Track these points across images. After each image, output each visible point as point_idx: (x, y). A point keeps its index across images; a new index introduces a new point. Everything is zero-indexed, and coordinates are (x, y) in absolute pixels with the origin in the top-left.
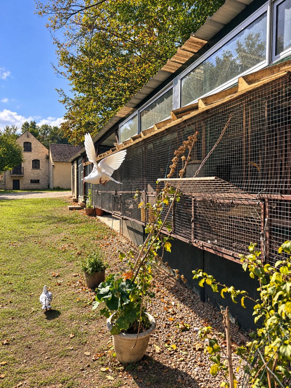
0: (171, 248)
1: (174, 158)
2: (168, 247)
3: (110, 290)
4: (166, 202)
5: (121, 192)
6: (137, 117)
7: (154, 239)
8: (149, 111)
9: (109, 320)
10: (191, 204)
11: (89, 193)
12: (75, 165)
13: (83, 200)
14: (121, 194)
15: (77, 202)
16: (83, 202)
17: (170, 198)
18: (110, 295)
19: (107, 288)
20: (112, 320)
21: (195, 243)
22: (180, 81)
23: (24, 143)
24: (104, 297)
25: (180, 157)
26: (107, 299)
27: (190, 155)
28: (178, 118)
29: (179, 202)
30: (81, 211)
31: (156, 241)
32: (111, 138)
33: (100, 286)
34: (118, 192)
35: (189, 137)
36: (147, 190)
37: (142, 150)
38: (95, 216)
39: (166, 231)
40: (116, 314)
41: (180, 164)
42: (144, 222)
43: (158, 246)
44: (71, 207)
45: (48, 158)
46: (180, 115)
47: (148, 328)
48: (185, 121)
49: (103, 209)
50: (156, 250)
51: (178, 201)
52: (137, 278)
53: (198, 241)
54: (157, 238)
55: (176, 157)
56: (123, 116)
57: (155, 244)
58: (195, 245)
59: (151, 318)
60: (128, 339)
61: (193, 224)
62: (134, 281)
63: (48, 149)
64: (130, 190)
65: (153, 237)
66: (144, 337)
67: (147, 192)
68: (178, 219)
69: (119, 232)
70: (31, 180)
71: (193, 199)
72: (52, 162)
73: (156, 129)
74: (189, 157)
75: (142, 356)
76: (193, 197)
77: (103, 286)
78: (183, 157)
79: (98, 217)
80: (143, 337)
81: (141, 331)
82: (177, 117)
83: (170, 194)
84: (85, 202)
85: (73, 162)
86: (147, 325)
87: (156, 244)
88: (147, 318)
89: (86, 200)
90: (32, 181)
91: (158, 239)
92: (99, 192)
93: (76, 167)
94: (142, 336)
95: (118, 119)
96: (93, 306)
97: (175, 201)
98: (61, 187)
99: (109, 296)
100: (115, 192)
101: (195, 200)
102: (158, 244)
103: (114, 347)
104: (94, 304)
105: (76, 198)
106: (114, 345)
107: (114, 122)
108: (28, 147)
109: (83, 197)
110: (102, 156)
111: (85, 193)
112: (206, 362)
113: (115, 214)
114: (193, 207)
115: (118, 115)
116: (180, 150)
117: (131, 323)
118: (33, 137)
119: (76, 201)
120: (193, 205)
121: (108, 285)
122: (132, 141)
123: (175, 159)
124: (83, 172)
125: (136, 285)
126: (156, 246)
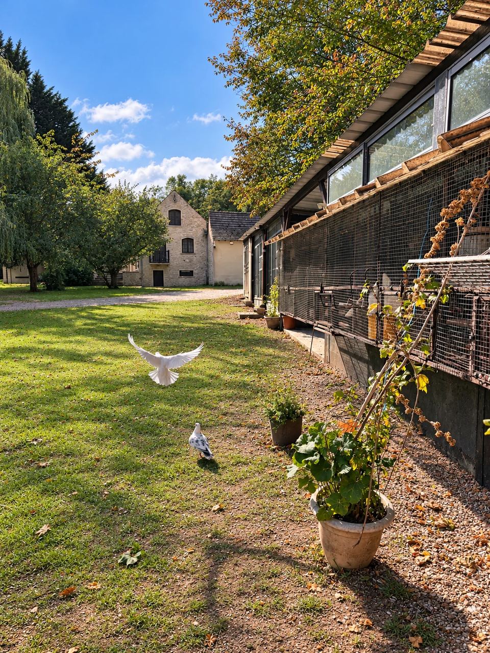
0: (427, 385)
1: (440, 223)
2: (423, 383)
3: (315, 448)
4: (421, 303)
5: (332, 288)
6: (362, 156)
7: (396, 368)
8: (385, 143)
9: (314, 497)
10: (471, 307)
11: (272, 292)
12: (250, 245)
13: (261, 303)
14: (330, 292)
15: (253, 306)
16: (262, 306)
17: (428, 297)
18: (316, 455)
19: (311, 445)
20: (318, 497)
21: (477, 377)
22: (449, 80)
23: (169, 211)
24: (307, 459)
25: (453, 220)
26: (312, 462)
27: (473, 216)
28: (453, 148)
29: (446, 304)
30: (259, 321)
31: (401, 372)
32: (314, 197)
33: (299, 440)
34: (325, 288)
35: (473, 182)
36: (381, 283)
37: (375, 212)
38: (282, 330)
39: (417, 356)
40: (325, 488)
41: (451, 235)
42: (373, 340)
43: (403, 380)
44: (243, 313)
45: (206, 234)
46: (457, 140)
47: (380, 518)
48: (465, 152)
49: (297, 318)
50: (400, 388)
51: (444, 301)
52: (363, 432)
53: (483, 375)
54: (402, 367)
55: (444, 221)
56: (335, 155)
57: (397, 378)
58: (475, 381)
59: (386, 501)
60: (347, 530)
61: (473, 344)
62: (358, 436)
63: (207, 219)
64: (349, 284)
65: (394, 365)
66: (374, 530)
67: (382, 287)
68: (443, 335)
69: (323, 356)
70: (180, 271)
71: (476, 298)
72: (212, 241)
73: (406, 170)
74: (470, 219)
75: (370, 561)
76: (476, 295)
77: (305, 442)
78: (459, 221)
79: (287, 331)
80: (372, 530)
81: (369, 521)
82: (452, 144)
83: (428, 290)
84: (264, 306)
85: (245, 242)
86: (379, 513)
87: (400, 378)
88: (379, 500)
89: (266, 303)
90: (182, 274)
91: (404, 368)
92: (291, 288)
93: (250, 249)
94: (370, 528)
95: (325, 162)
96: (288, 471)
97: (439, 302)
98: (226, 283)
99: (314, 457)
100: (319, 288)
101: (479, 301)
102: (404, 377)
103: (320, 540)
104: (289, 470)
105: (249, 300)
106: (320, 536)
107: (319, 167)
108: (175, 218)
109: (261, 299)
110: (298, 226)
111: (266, 291)
112: (486, 586)
113: (319, 326)
114: (474, 314)
115: (326, 154)
116: (453, 208)
117: (351, 504)
118: (182, 200)
119: (250, 305)
120: (475, 308)
121: (313, 440)
122: (357, 195)
123: (442, 225)
124: (262, 256)
125: (360, 445)
126: (400, 381)
